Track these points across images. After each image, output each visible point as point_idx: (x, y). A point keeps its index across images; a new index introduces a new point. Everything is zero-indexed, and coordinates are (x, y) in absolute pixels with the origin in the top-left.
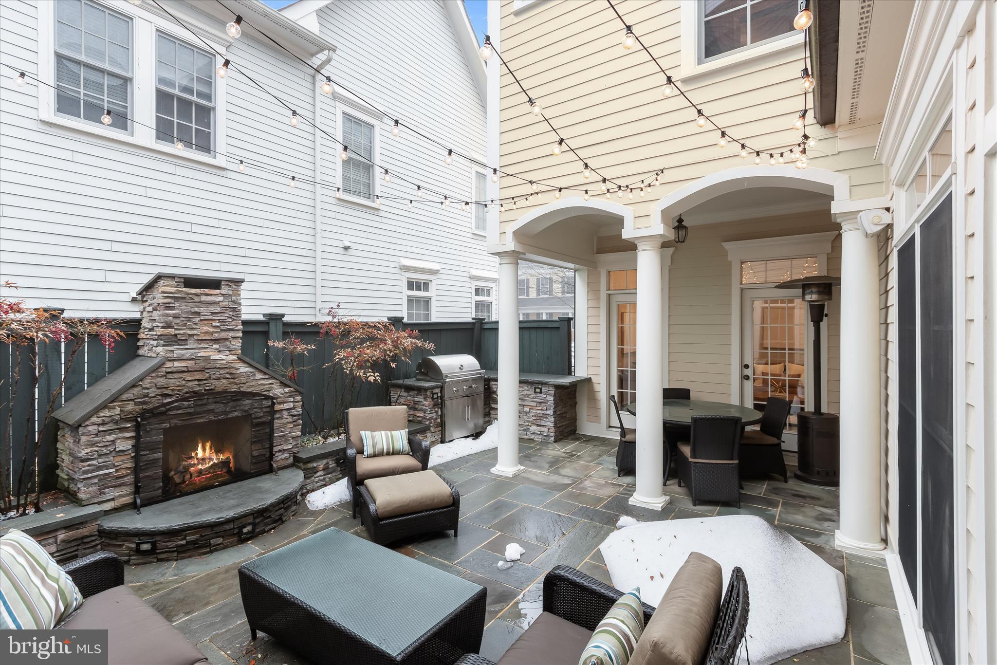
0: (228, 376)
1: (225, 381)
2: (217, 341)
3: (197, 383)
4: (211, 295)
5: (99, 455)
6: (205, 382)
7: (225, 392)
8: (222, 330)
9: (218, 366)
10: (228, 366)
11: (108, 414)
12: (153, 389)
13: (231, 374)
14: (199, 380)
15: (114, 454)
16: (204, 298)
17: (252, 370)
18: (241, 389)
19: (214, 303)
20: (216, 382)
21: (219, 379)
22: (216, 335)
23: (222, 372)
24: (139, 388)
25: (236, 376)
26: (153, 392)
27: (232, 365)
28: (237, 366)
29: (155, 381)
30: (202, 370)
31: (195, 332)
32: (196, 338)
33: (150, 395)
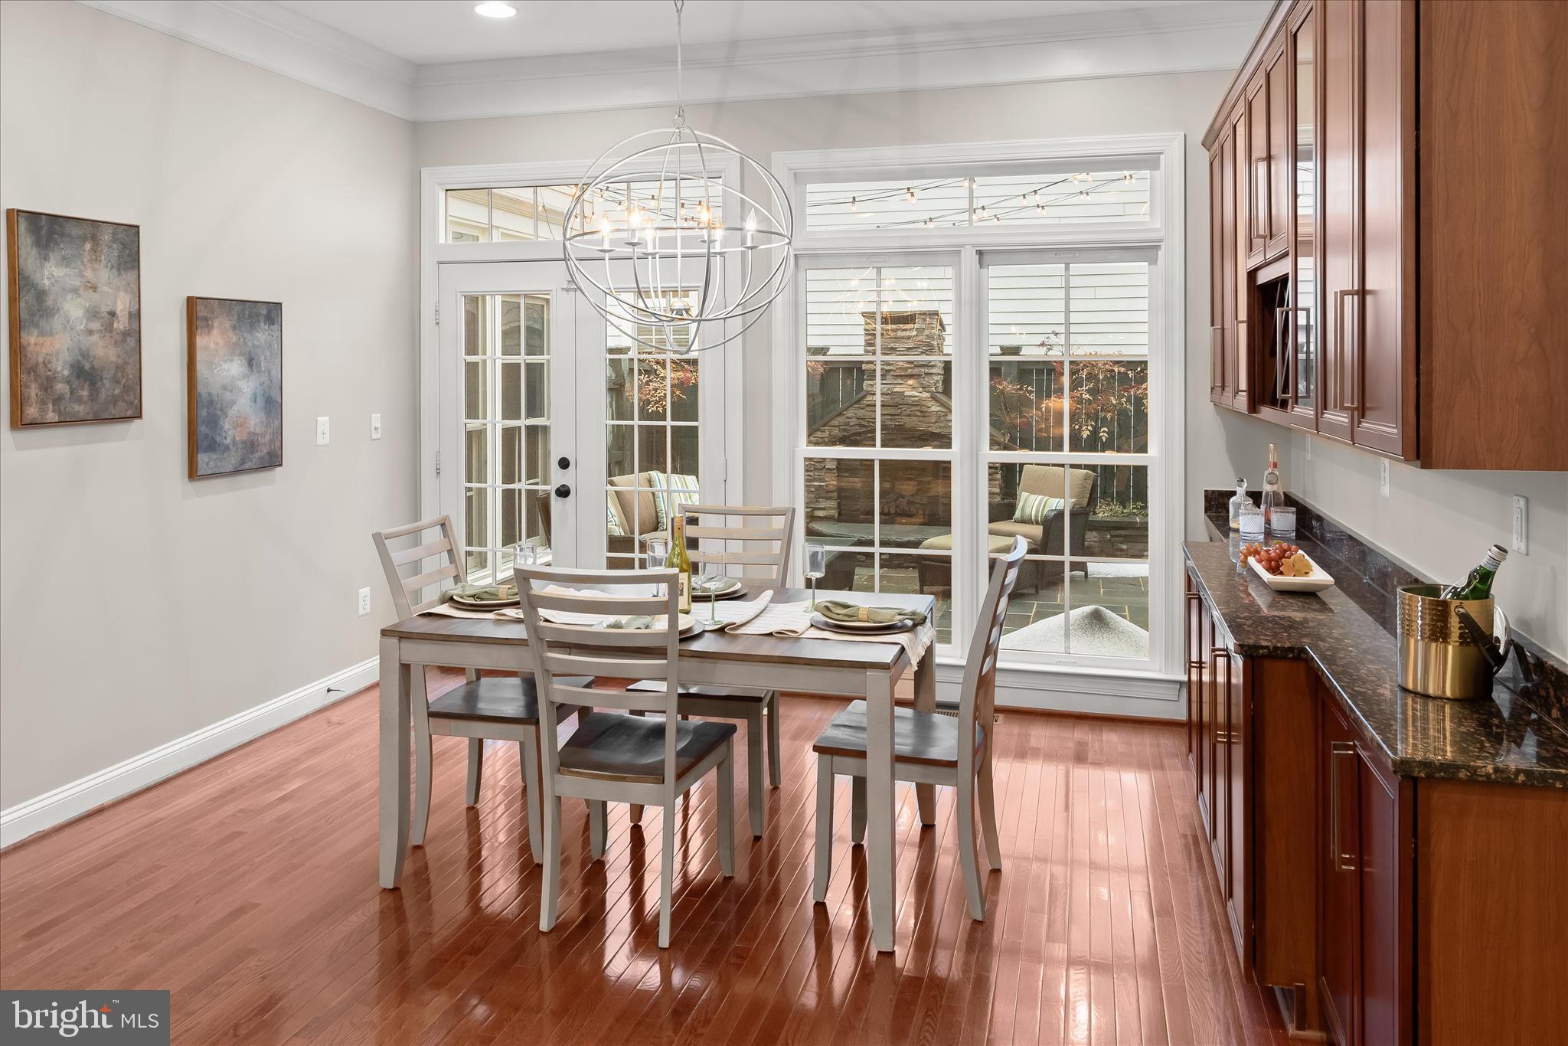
0: (918, 414)
1: (914, 418)
2: (911, 376)
3: (889, 417)
4: (906, 330)
5: (815, 469)
6: (897, 417)
7: (914, 429)
8: (915, 366)
9: (910, 402)
10: (918, 404)
11: (820, 436)
12: (854, 420)
13: (921, 412)
14: (891, 415)
15: (824, 470)
16: (900, 334)
17: (944, 410)
18: (930, 429)
19: (909, 338)
20: (907, 419)
21: (909, 415)
22: (910, 370)
23: (913, 409)
24: (844, 417)
25: (928, 414)
26: (853, 421)
27: (923, 403)
28: (929, 404)
29: (856, 412)
30: (896, 406)
31: (891, 368)
32: (892, 373)
33: (851, 424)
